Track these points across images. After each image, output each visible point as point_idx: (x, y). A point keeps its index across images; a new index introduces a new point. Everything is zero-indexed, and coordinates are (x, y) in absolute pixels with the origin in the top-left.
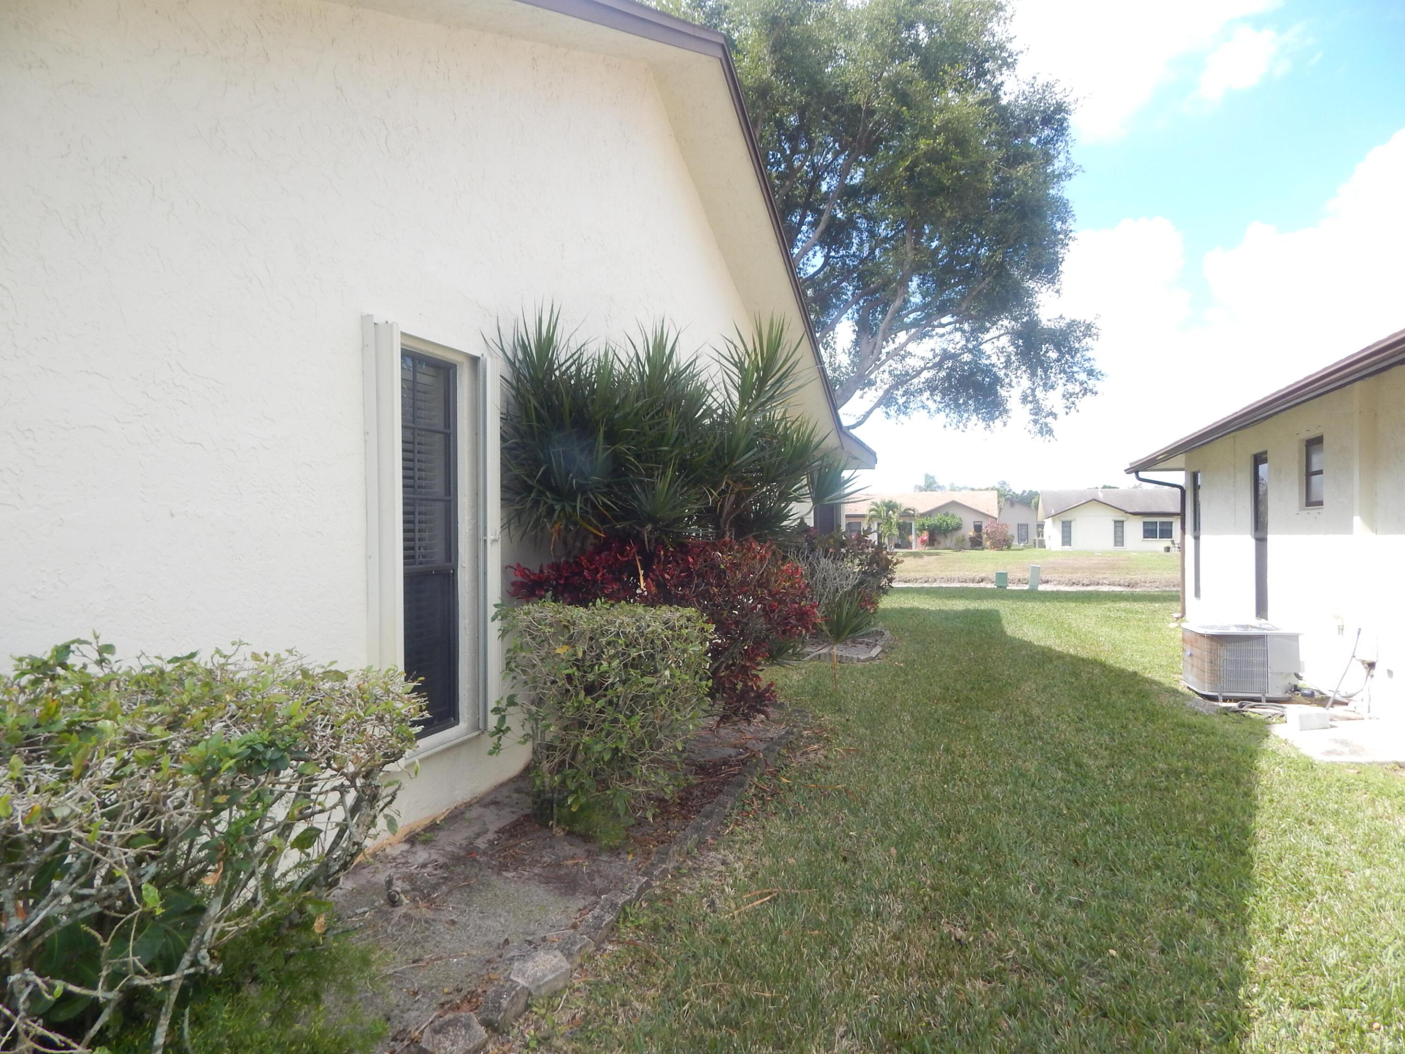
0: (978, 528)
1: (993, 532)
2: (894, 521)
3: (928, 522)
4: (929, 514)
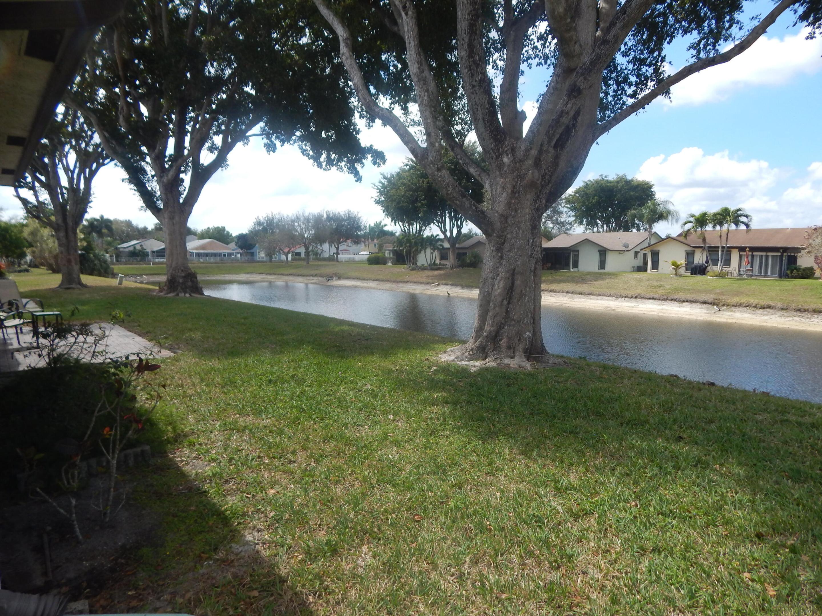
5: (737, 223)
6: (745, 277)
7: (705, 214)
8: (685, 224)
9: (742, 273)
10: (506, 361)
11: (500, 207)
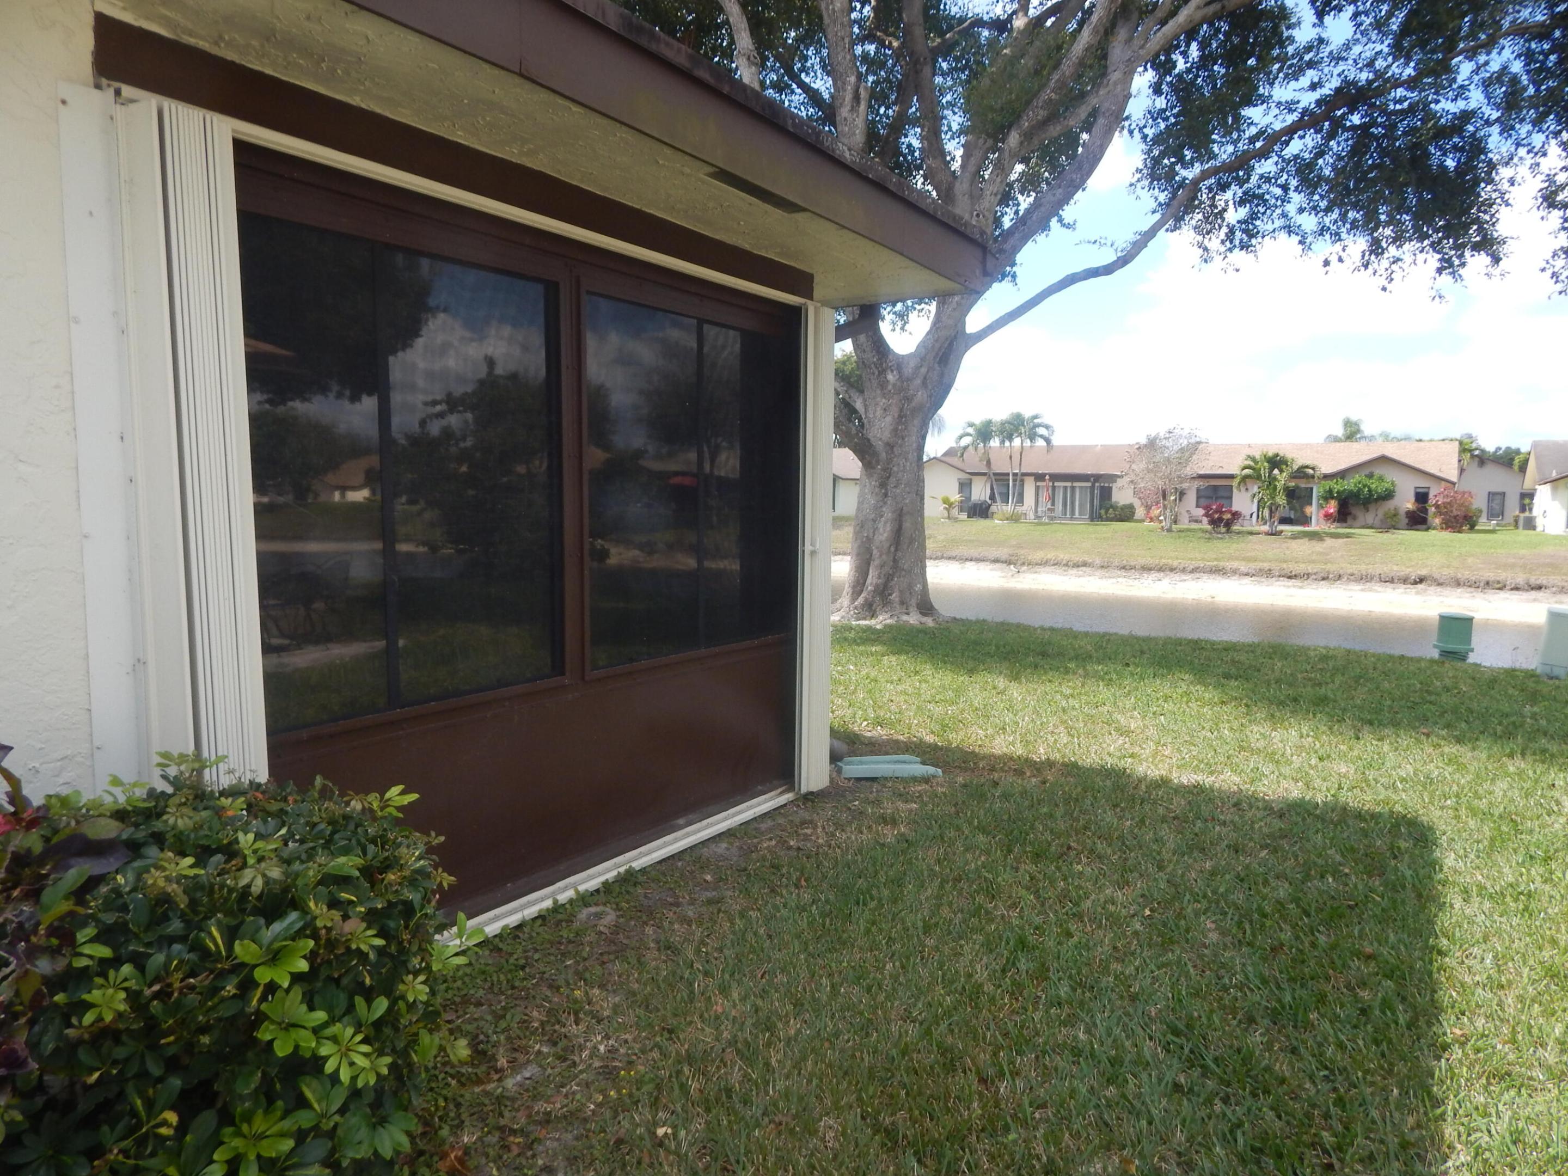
0: (1421, 497)
1: (1445, 505)
2: (1280, 485)
3: (1337, 486)
4: (1342, 474)
5: (1032, 437)
6: (1045, 520)
7: (989, 423)
8: (961, 437)
9: (1040, 514)
10: (905, 618)
11: (886, 435)
